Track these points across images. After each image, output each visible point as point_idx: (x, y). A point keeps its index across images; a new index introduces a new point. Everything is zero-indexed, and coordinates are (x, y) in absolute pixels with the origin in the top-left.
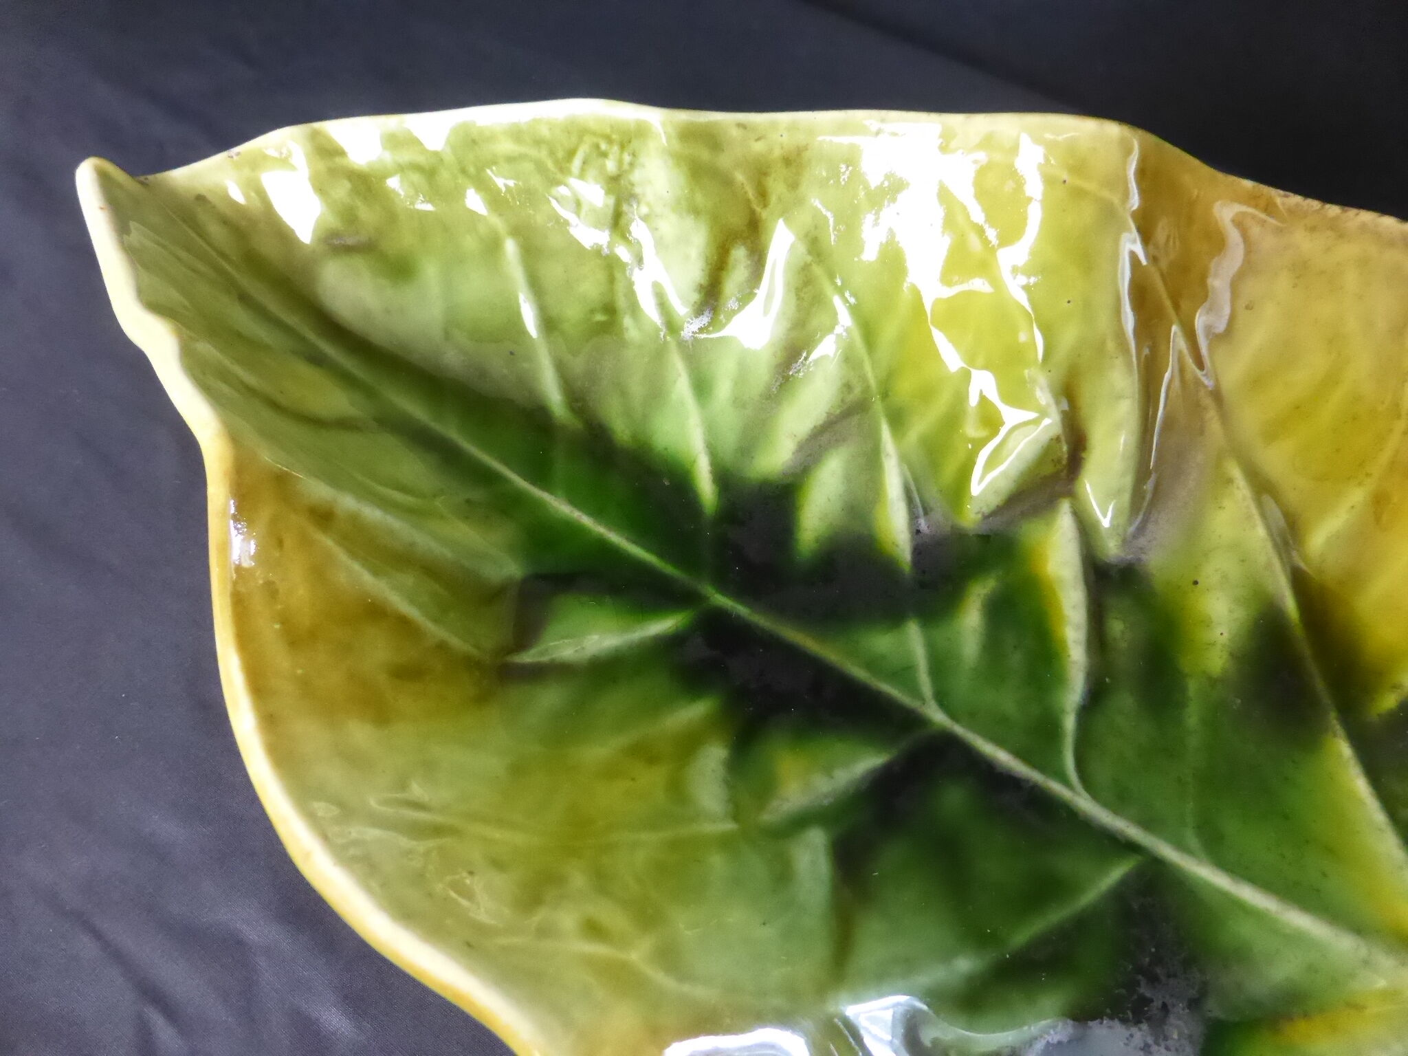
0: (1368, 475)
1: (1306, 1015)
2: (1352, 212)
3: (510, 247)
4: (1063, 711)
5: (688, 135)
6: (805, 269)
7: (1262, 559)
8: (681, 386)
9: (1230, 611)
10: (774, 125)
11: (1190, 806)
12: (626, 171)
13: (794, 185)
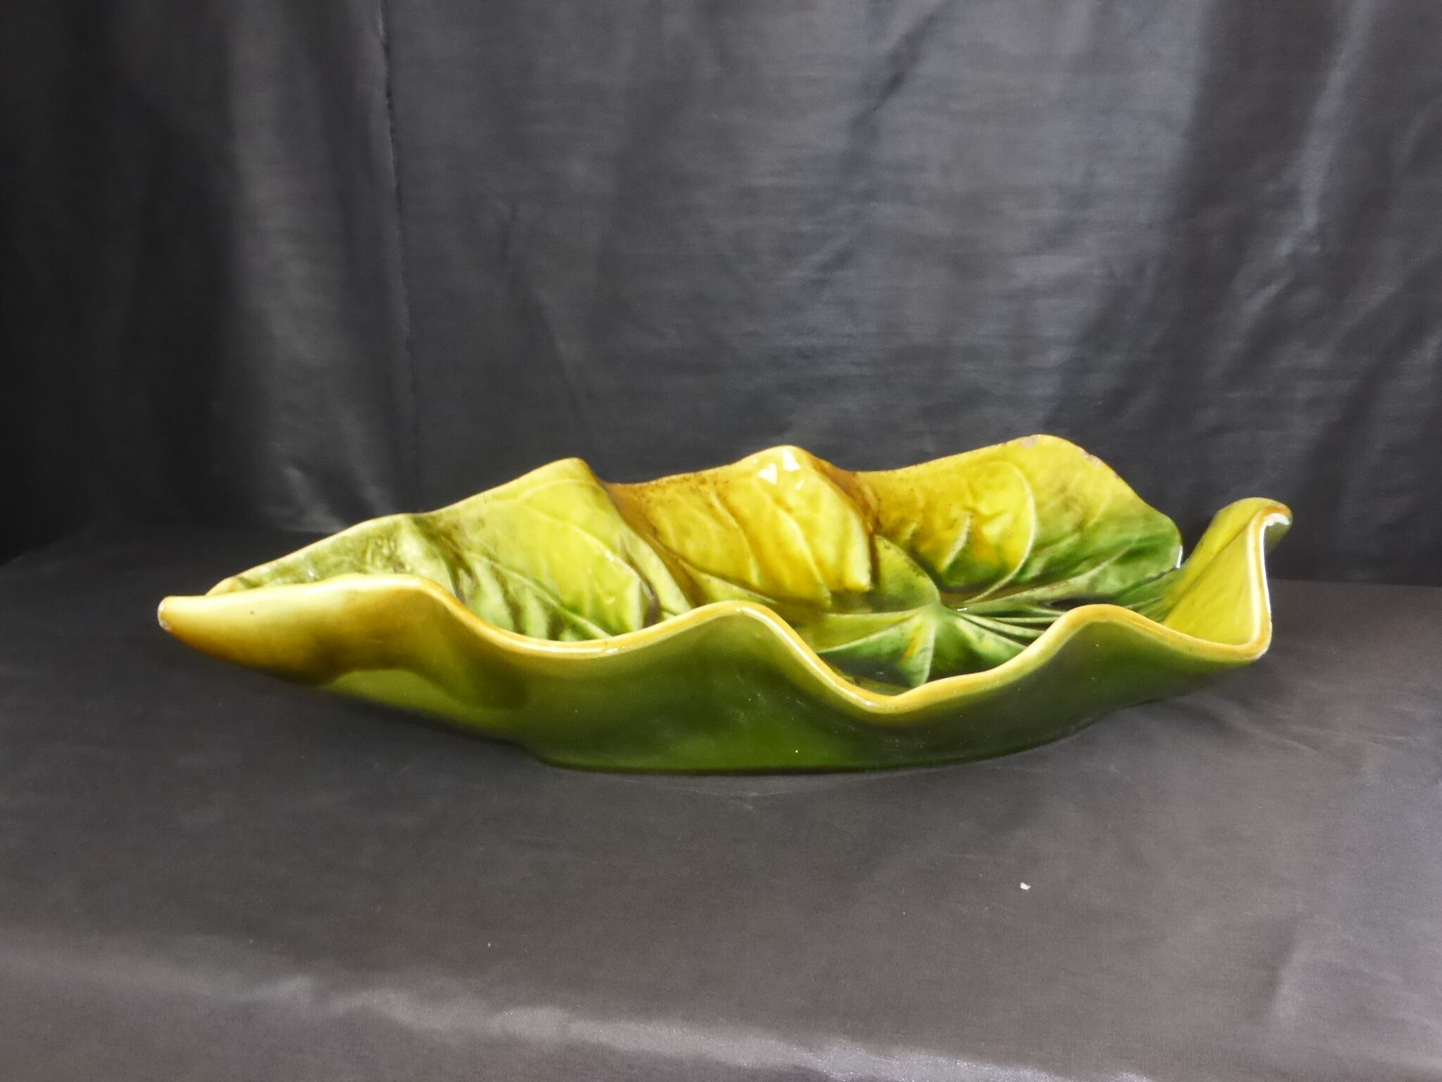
0: (748, 553)
1: (905, 650)
6: (492, 566)
12: (393, 551)
13: (463, 536)
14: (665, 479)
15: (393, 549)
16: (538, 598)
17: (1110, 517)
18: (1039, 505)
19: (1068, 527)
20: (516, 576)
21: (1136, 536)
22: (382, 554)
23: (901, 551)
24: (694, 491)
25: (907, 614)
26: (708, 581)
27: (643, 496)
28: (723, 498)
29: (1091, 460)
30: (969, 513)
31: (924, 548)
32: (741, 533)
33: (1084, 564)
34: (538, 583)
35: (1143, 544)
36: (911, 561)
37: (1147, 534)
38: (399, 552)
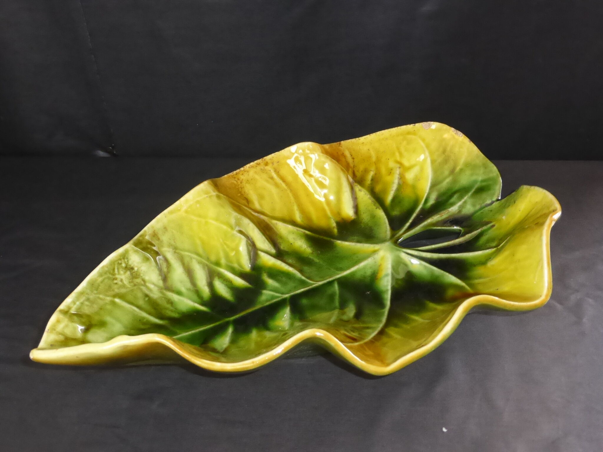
0: (293, 203)
1: (377, 273)
2: (245, 167)
3: (117, 300)
4: (301, 278)
5: (136, 245)
6: (175, 252)
7: (295, 230)
8: (175, 297)
9: (301, 242)
10: (145, 231)
11: (332, 270)
12: (127, 264)
13: (159, 239)
14: (248, 165)
15: (127, 262)
16: (200, 263)
17: (467, 165)
18: (433, 162)
19: (447, 173)
20: (187, 253)
21: (480, 178)
22: (122, 267)
23: (367, 193)
24: (263, 171)
25: (376, 247)
26: (276, 224)
27: (238, 179)
28: (277, 172)
29: (457, 134)
30: (398, 165)
31: (378, 188)
32: (289, 191)
33: (456, 196)
34: (198, 254)
35: (484, 184)
36: (373, 200)
37: (485, 177)
38: (130, 262)
